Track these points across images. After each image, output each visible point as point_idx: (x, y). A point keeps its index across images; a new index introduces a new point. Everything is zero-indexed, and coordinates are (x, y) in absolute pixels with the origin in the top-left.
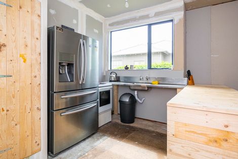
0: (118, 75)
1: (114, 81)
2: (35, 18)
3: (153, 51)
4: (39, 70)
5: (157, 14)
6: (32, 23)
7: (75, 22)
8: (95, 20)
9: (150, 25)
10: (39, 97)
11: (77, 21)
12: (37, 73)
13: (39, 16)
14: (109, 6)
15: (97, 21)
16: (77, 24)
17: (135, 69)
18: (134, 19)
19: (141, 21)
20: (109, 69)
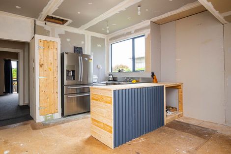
0: (114, 76)
1: (112, 81)
2: (55, 50)
3: (136, 57)
4: (57, 74)
5: (136, 31)
6: (53, 52)
7: (83, 42)
8: (98, 38)
9: (133, 39)
10: (57, 87)
11: (85, 42)
12: (56, 76)
13: (57, 49)
14: (103, 29)
15: (100, 38)
16: (84, 44)
17: (125, 71)
18: (123, 35)
19: (127, 36)
20: (110, 72)
